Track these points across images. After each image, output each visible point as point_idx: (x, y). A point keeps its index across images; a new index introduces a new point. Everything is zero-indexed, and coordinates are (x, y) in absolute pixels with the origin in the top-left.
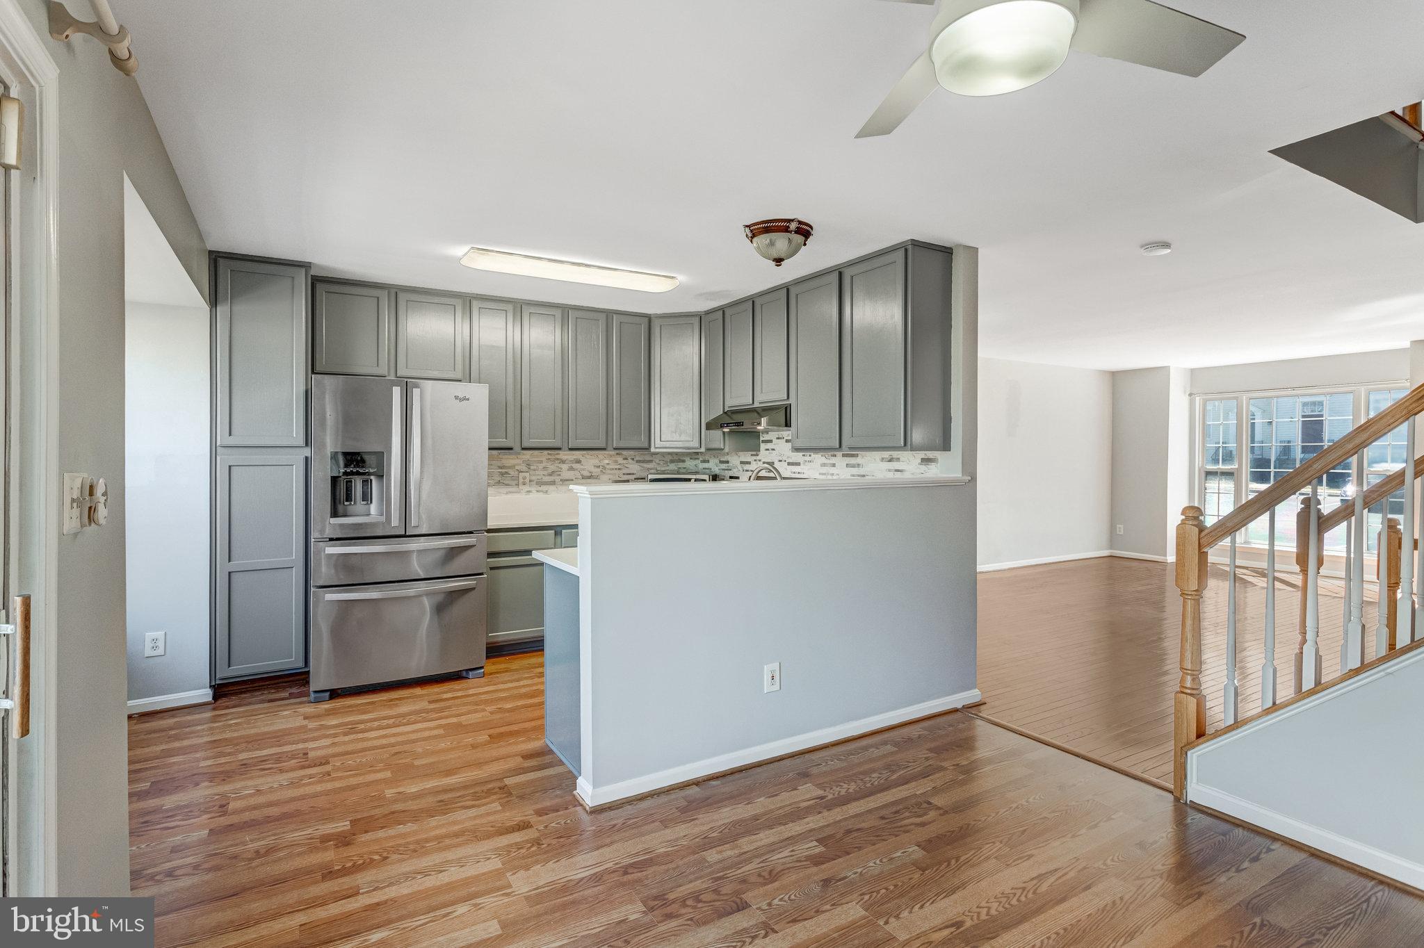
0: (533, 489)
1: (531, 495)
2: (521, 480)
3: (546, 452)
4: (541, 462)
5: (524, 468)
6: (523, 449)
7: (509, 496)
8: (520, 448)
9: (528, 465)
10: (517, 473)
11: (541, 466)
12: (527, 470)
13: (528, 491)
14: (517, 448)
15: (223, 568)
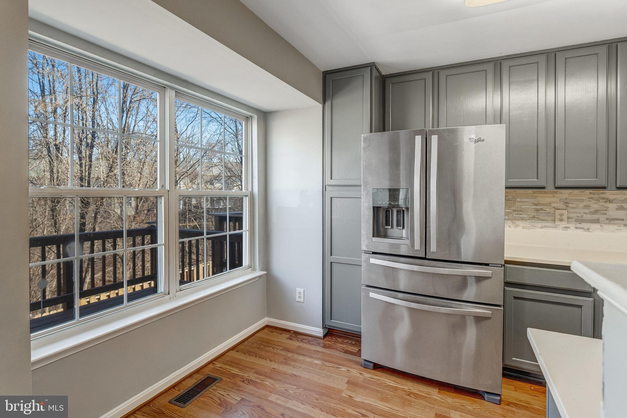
0: (572, 226)
1: (569, 231)
2: (558, 217)
3: (588, 191)
4: (582, 201)
5: (561, 205)
6: (557, 188)
7: (543, 230)
8: (553, 187)
9: (566, 203)
10: (553, 210)
11: (581, 205)
12: (564, 207)
13: (565, 227)
14: (550, 187)
15: (329, 259)
